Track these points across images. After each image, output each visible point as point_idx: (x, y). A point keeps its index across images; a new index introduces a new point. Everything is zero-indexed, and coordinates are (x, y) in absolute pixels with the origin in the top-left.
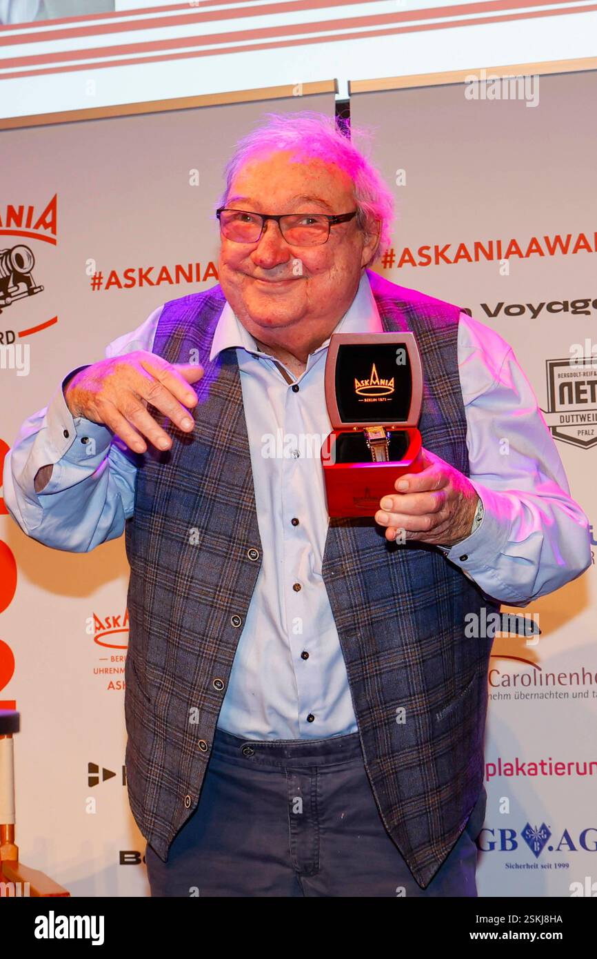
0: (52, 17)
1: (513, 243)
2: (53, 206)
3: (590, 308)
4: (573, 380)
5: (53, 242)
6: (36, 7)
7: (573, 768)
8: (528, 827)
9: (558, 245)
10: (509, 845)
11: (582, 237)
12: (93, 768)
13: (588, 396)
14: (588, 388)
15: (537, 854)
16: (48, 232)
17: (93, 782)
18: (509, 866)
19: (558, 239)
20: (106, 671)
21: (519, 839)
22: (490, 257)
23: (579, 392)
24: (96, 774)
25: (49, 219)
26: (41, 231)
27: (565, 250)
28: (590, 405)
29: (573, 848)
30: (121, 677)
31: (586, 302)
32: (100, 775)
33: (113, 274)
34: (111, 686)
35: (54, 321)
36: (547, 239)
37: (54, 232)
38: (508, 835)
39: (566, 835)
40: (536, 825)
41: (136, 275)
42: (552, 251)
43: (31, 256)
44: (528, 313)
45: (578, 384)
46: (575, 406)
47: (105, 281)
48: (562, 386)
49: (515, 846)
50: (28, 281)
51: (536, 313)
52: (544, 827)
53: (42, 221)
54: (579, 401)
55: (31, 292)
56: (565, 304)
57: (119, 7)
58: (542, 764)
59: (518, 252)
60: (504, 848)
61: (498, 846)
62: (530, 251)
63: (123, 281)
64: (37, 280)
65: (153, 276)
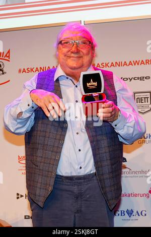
0: (9, 4)
1: (125, 62)
2: (9, 52)
3: (144, 79)
4: (140, 97)
5: (9, 61)
6: (5, 2)
7: (139, 195)
8: (128, 210)
9: (136, 63)
10: (123, 214)
11: (142, 61)
12: (18, 194)
13: (144, 101)
14: (144, 99)
15: (130, 217)
16: (7, 59)
17: (18, 198)
18: (123, 220)
19: (136, 61)
20: (21, 170)
21: (125, 213)
22: (119, 66)
23: (141, 100)
24: (19, 196)
25: (8, 55)
26: (6, 58)
27: (138, 65)
28: (144, 103)
29: (139, 215)
30: (25, 171)
31: (143, 77)
32: (20, 196)
33: (24, 69)
34: (23, 174)
35: (9, 81)
36: (134, 61)
37: (9, 58)
38: (123, 212)
39: (137, 212)
40: (130, 209)
41: (30, 70)
42: (135, 64)
43: (3, 64)
44: (129, 80)
45: (141, 98)
46: (140, 104)
47: (22, 71)
48: (137, 98)
49: (124, 215)
50: (2, 71)
51: (131, 80)
52: (132, 210)
53: (6, 56)
54: (141, 102)
55: (3, 74)
56: (138, 78)
57: (26, 2)
58: (132, 194)
59: (126, 65)
60: (121, 215)
61: (120, 215)
62: (129, 64)
63: (27, 71)
64: (5, 71)
65: (34, 70)
